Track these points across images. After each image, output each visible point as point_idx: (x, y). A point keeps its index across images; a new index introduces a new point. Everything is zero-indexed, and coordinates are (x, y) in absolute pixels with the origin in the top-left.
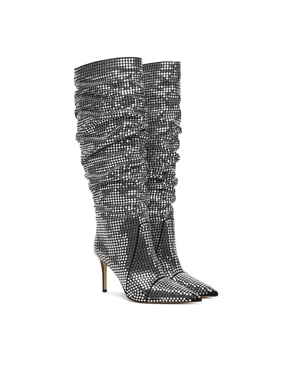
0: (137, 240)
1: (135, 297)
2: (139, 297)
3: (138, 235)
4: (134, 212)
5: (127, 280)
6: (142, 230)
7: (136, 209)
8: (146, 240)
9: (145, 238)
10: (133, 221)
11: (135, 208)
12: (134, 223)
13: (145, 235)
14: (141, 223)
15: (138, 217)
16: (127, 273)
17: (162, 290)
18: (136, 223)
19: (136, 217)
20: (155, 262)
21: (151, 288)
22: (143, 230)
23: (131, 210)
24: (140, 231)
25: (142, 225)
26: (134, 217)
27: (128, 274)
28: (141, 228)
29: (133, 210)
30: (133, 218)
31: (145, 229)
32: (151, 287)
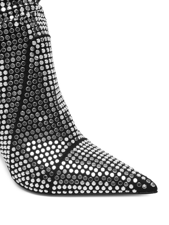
0: (26, 73)
1: (27, 183)
2: (34, 184)
3: (28, 62)
4: (14, 14)
5: (11, 152)
6: (34, 52)
7: (19, 8)
8: (45, 73)
9: (42, 68)
10: (15, 33)
11: (15, 7)
12: (17, 38)
13: (42, 63)
14: (31, 37)
15: (25, 24)
16: (10, 137)
17: (80, 173)
18: (22, 37)
19: (20, 26)
20: (63, 114)
21: (58, 168)
22: (38, 52)
23: (7, 11)
24: (31, 54)
25: (34, 43)
26: (16, 24)
27: (12, 140)
28: (32, 49)
29: (13, 10)
30: (14, 27)
31: (40, 49)
32: (58, 165)
